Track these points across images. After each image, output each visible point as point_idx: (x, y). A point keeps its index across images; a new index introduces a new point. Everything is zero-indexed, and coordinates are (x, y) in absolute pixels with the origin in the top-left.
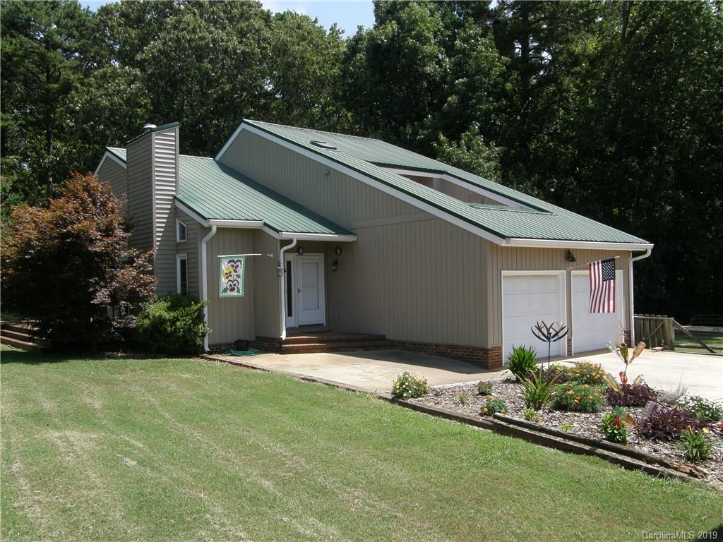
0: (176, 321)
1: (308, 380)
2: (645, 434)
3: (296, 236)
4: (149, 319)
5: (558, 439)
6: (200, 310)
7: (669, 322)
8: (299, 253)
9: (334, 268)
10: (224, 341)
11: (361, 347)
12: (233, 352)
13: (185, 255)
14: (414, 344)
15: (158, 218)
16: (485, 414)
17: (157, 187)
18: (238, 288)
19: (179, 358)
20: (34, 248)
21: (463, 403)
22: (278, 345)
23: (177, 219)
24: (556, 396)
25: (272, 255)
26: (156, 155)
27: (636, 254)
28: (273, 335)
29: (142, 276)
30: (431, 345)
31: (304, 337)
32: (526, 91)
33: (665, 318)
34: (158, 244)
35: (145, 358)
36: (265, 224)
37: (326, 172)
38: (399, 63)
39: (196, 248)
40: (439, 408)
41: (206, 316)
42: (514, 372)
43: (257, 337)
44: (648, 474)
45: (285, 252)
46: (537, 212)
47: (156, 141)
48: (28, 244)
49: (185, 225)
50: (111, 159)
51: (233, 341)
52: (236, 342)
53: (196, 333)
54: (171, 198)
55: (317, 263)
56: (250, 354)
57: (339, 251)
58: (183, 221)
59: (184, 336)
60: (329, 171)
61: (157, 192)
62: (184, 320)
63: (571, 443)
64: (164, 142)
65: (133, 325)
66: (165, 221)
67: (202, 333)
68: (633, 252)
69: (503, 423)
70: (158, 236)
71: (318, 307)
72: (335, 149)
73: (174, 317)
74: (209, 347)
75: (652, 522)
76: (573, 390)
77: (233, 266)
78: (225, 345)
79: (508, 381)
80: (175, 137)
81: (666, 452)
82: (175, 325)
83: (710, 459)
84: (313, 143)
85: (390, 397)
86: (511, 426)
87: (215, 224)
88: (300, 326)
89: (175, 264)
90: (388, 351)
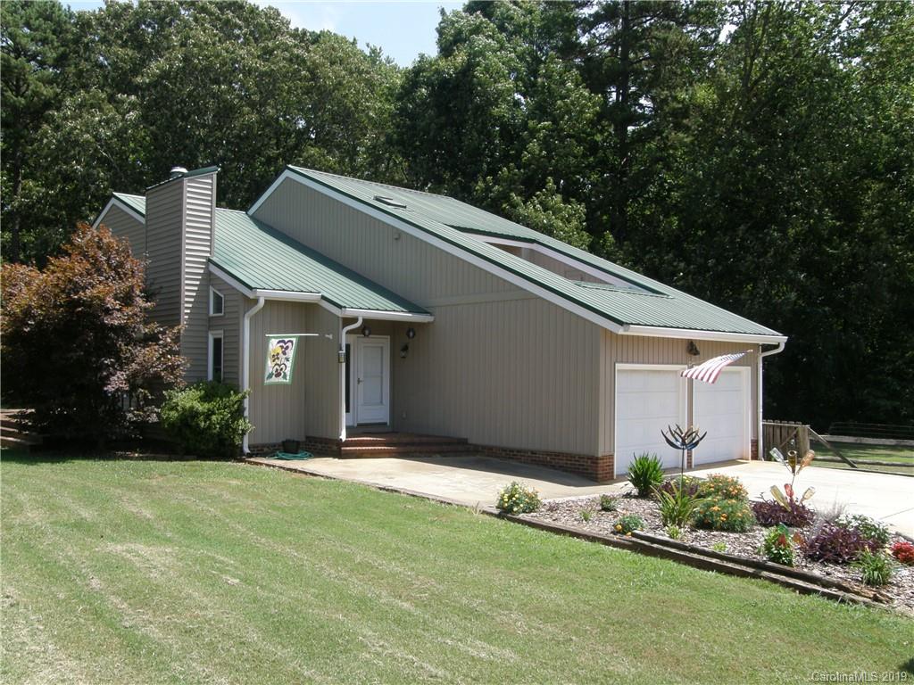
0: (211, 415)
1: (387, 490)
2: (810, 556)
3: (362, 314)
4: (177, 410)
5: (714, 561)
6: (241, 402)
7: (804, 430)
8: (364, 334)
9: (403, 354)
10: (266, 441)
11: (440, 453)
12: (280, 455)
13: (222, 332)
14: (504, 450)
15: (188, 285)
16: (618, 532)
17: (187, 247)
18: (285, 373)
19: (213, 460)
20: (33, 317)
21: (586, 519)
22: (335, 448)
23: (211, 287)
24: (699, 512)
25: (331, 336)
26: (188, 206)
27: (766, 348)
28: (329, 435)
29: (169, 356)
30: (526, 452)
31: (369, 439)
32: (624, 146)
33: (799, 426)
34: (186, 317)
35: (170, 460)
36: (323, 298)
37: (396, 236)
38: (471, 103)
39: (238, 324)
40: (558, 524)
41: (247, 409)
42: (635, 485)
43: (307, 437)
44: (828, 599)
45: (348, 332)
46: (651, 294)
47: (188, 189)
48: (27, 312)
49: (222, 296)
50: (118, 208)
51: (280, 441)
52: (283, 442)
53: (235, 430)
54: (204, 260)
55: (382, 348)
56: (301, 458)
57: (411, 334)
58: (219, 290)
59: (220, 434)
60: (399, 235)
61: (187, 253)
62: (221, 413)
63: (730, 565)
64: (198, 191)
65: (154, 418)
66: (196, 288)
67: (243, 430)
68: (763, 346)
69: (643, 542)
70: (187, 308)
71: (381, 402)
72: (405, 207)
73: (209, 410)
74: (249, 448)
75: (851, 647)
76: (718, 506)
77: (282, 347)
78: (268, 446)
79: (628, 496)
80: (211, 184)
81: (840, 575)
82: (210, 420)
83: (890, 583)
84: (377, 199)
85: (496, 512)
86: (655, 546)
87: (263, 296)
88: (359, 425)
89: (207, 343)
90: (472, 458)
